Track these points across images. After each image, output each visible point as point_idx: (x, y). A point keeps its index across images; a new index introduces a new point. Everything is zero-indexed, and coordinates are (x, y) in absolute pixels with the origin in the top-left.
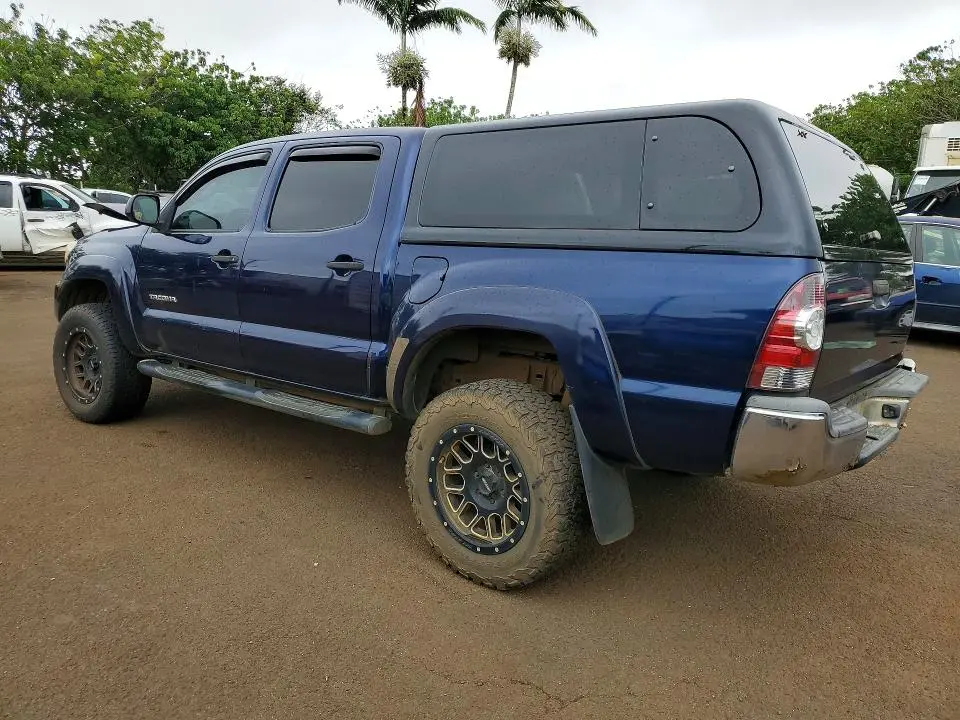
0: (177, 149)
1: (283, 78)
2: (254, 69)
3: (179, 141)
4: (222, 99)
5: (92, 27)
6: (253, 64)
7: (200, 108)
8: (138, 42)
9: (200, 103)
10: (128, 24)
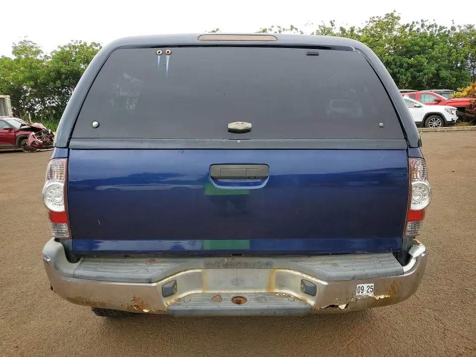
0: (401, 74)
1: (472, 24)
2: (453, 23)
3: (403, 70)
4: (430, 44)
5: (367, 22)
6: (453, 21)
7: (416, 51)
8: (387, 23)
9: (417, 48)
10: (383, 16)
